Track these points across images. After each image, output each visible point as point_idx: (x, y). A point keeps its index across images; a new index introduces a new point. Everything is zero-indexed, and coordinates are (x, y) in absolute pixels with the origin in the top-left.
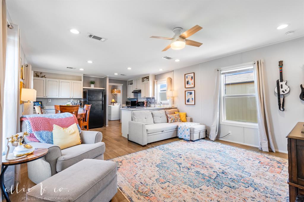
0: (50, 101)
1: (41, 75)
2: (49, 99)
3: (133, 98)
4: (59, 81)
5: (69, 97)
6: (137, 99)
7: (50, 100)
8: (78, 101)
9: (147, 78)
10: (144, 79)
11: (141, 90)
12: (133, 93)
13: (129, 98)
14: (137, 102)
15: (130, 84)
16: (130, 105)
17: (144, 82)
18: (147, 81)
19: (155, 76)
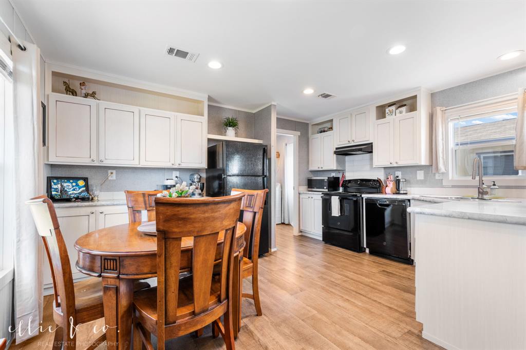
0: (113, 177)
1: (84, 92)
2: (110, 171)
3: (335, 169)
4: (140, 111)
5: (169, 165)
6: (343, 171)
7: (114, 172)
8: (196, 177)
9: (398, 105)
10: (387, 110)
11: (372, 143)
12: (335, 155)
13: (316, 168)
14: (344, 181)
15: (321, 132)
16: (325, 188)
17: (384, 117)
18: (401, 112)
19: (433, 95)
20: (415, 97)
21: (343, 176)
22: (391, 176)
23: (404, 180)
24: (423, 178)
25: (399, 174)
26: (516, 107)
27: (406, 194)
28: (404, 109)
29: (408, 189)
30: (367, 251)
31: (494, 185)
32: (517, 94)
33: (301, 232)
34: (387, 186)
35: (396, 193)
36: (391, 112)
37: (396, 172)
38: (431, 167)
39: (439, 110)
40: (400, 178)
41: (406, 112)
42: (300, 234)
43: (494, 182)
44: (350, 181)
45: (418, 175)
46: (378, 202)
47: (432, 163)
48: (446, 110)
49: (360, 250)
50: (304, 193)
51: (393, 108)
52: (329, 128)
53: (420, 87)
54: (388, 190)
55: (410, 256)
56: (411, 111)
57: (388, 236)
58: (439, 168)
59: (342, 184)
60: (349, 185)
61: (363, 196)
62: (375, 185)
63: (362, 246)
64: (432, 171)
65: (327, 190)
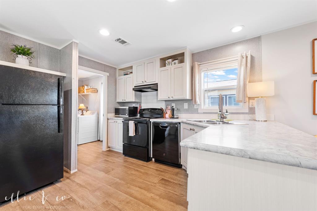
3: (134, 101)
6: (140, 103)
9: (173, 59)
10: (167, 62)
11: (157, 83)
12: (134, 91)
13: (121, 101)
14: (140, 110)
15: (125, 75)
16: (127, 114)
17: (165, 66)
18: (175, 64)
19: (193, 55)
20: (183, 53)
21: (140, 107)
22: (169, 107)
23: (177, 109)
24: (187, 108)
25: (173, 105)
26: (237, 64)
27: (178, 118)
28: (176, 61)
29: (179, 115)
30: (153, 159)
31: (227, 112)
32: (237, 57)
33: (109, 147)
34: (166, 113)
35: (172, 118)
36: (169, 63)
37: (172, 104)
38: (192, 101)
39: (196, 64)
40: (174, 108)
41: (178, 64)
42: (108, 149)
43: (227, 110)
44: (144, 110)
45: (185, 106)
46: (160, 124)
47: (193, 98)
48: (200, 65)
49: (148, 160)
50: (111, 119)
51: (170, 60)
52: (131, 73)
53: (186, 47)
54: (167, 116)
55: (180, 162)
56: (181, 63)
57: (167, 144)
58: (196, 101)
59: (139, 112)
60: (144, 112)
61: (151, 120)
62: (159, 113)
63: (149, 156)
64: (192, 103)
65: (128, 116)
